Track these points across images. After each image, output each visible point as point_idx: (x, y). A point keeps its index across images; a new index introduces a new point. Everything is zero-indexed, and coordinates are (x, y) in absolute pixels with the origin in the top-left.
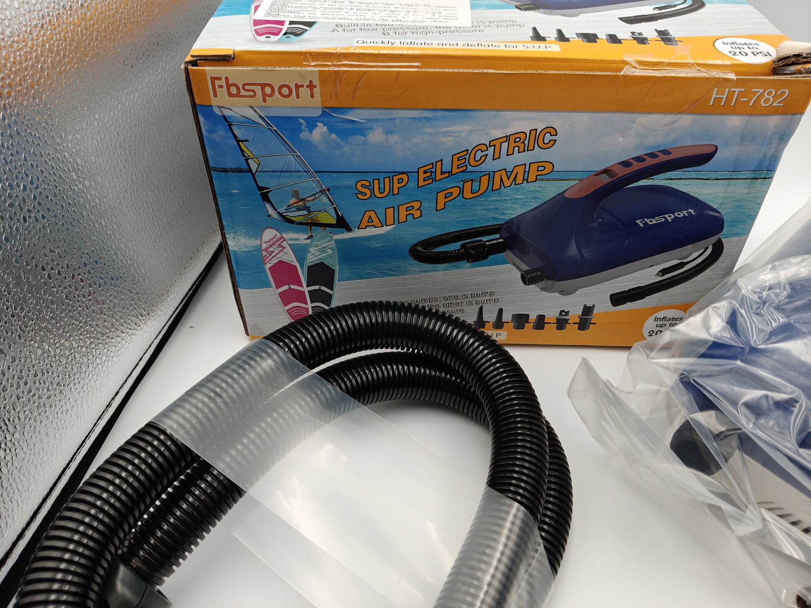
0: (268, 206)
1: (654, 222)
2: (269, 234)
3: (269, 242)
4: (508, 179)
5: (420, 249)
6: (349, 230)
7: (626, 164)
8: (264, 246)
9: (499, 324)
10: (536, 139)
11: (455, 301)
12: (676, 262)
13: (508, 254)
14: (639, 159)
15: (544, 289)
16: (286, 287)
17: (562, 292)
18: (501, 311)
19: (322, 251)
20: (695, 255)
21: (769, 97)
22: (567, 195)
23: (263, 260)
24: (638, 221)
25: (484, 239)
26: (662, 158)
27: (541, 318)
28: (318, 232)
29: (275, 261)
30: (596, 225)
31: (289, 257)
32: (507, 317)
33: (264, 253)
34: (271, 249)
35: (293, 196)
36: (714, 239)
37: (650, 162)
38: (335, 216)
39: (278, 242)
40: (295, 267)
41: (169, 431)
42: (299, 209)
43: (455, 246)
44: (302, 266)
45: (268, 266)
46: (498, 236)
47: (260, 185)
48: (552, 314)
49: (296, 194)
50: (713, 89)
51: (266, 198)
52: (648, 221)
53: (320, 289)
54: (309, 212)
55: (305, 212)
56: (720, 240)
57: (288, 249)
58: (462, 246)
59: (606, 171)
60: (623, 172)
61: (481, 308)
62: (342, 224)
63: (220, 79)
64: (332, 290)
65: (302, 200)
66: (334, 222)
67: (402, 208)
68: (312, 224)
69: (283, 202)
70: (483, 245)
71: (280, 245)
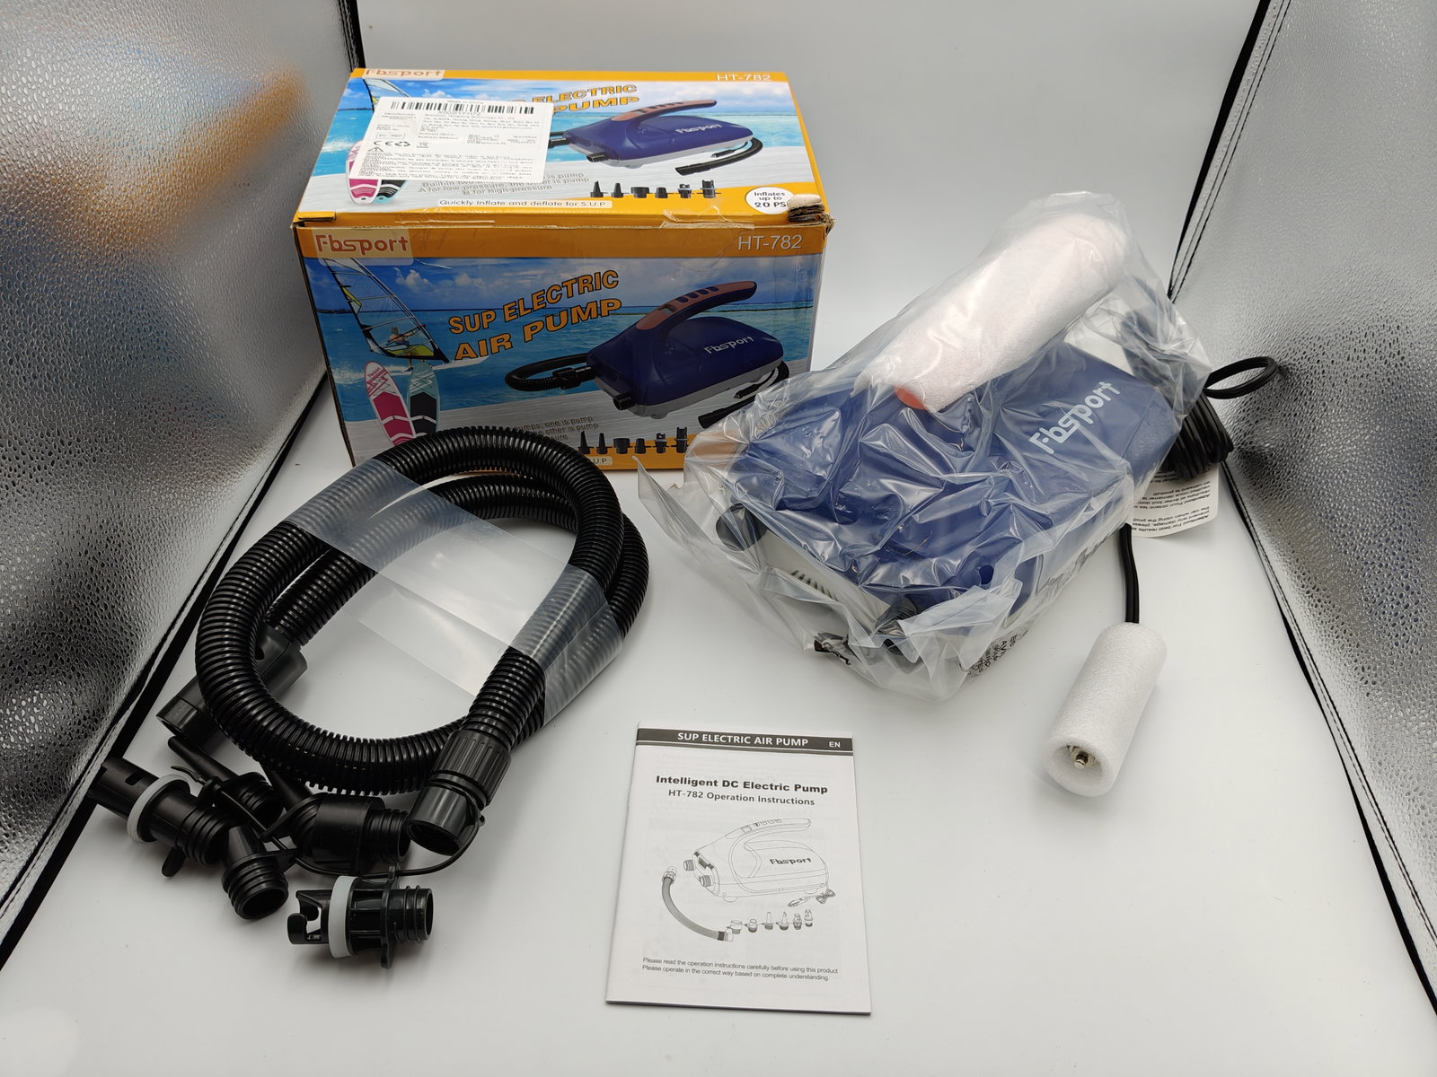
0: (370, 342)
1: (720, 349)
2: (372, 367)
3: (372, 375)
4: (584, 313)
5: (515, 377)
6: (447, 361)
7: (681, 299)
8: (368, 379)
9: (603, 449)
10: (601, 281)
11: (557, 428)
12: (749, 385)
13: (597, 381)
14: (692, 295)
15: (637, 413)
16: (391, 418)
17: (654, 416)
18: (602, 436)
19: (423, 381)
20: (765, 377)
21: (786, 241)
22: (638, 326)
23: (367, 393)
24: (706, 349)
25: (573, 367)
26: (711, 294)
27: (641, 441)
28: (418, 364)
29: (379, 392)
30: (670, 353)
31: (392, 388)
32: (609, 442)
33: (368, 386)
34: (374, 382)
35: (393, 333)
36: (778, 362)
37: (702, 297)
38: (432, 349)
39: (380, 375)
40: (398, 397)
41: (299, 527)
42: (399, 344)
43: (548, 374)
44: (405, 398)
45: (373, 397)
46: (585, 364)
47: (362, 323)
48: (650, 439)
49: (395, 331)
50: (738, 238)
51: (368, 335)
52: (714, 348)
53: (423, 419)
54: (408, 346)
55: (405, 347)
56: (783, 363)
57: (391, 381)
58: (554, 373)
59: (666, 306)
60: (681, 306)
61: (583, 434)
62: (439, 356)
63: (325, 237)
64: (435, 419)
65: (401, 336)
66: (432, 354)
67: (494, 341)
68: (412, 357)
69: (384, 339)
70: (573, 373)
71: (383, 378)
